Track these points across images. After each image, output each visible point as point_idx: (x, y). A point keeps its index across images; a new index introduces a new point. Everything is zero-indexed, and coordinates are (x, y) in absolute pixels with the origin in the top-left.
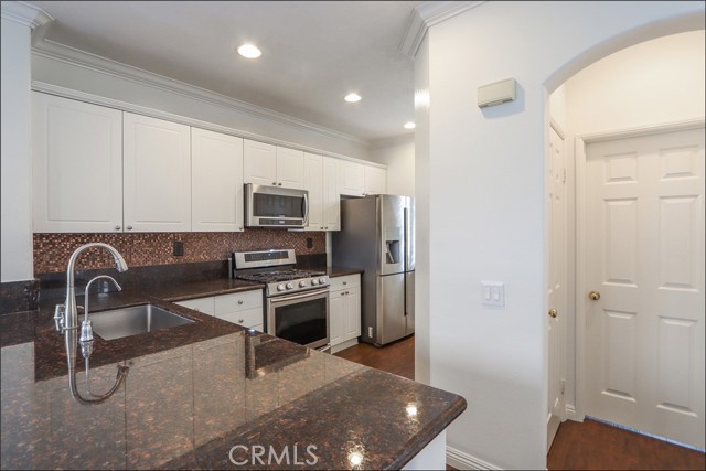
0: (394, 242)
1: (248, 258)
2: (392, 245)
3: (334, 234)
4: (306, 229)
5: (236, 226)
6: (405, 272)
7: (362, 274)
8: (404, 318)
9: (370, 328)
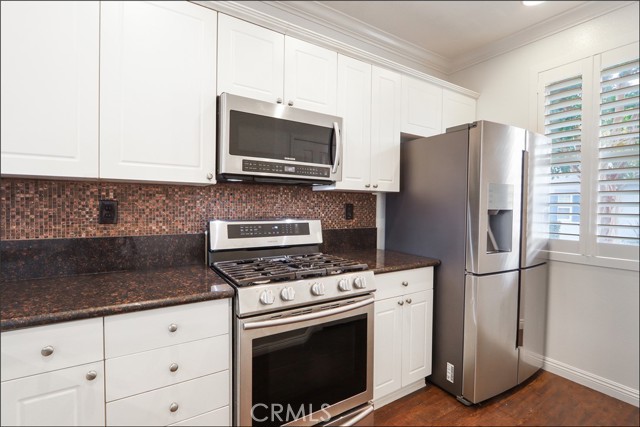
0: (502, 212)
1: (233, 232)
2: (497, 217)
3: (389, 197)
4: (339, 186)
5: (201, 172)
6: (520, 269)
7: (437, 268)
8: (515, 352)
9: (450, 367)
